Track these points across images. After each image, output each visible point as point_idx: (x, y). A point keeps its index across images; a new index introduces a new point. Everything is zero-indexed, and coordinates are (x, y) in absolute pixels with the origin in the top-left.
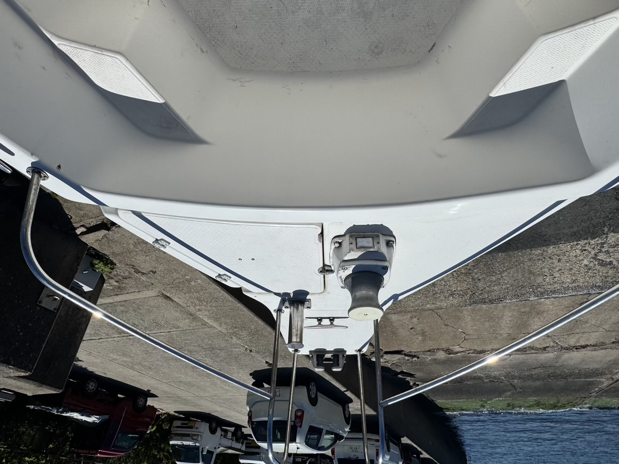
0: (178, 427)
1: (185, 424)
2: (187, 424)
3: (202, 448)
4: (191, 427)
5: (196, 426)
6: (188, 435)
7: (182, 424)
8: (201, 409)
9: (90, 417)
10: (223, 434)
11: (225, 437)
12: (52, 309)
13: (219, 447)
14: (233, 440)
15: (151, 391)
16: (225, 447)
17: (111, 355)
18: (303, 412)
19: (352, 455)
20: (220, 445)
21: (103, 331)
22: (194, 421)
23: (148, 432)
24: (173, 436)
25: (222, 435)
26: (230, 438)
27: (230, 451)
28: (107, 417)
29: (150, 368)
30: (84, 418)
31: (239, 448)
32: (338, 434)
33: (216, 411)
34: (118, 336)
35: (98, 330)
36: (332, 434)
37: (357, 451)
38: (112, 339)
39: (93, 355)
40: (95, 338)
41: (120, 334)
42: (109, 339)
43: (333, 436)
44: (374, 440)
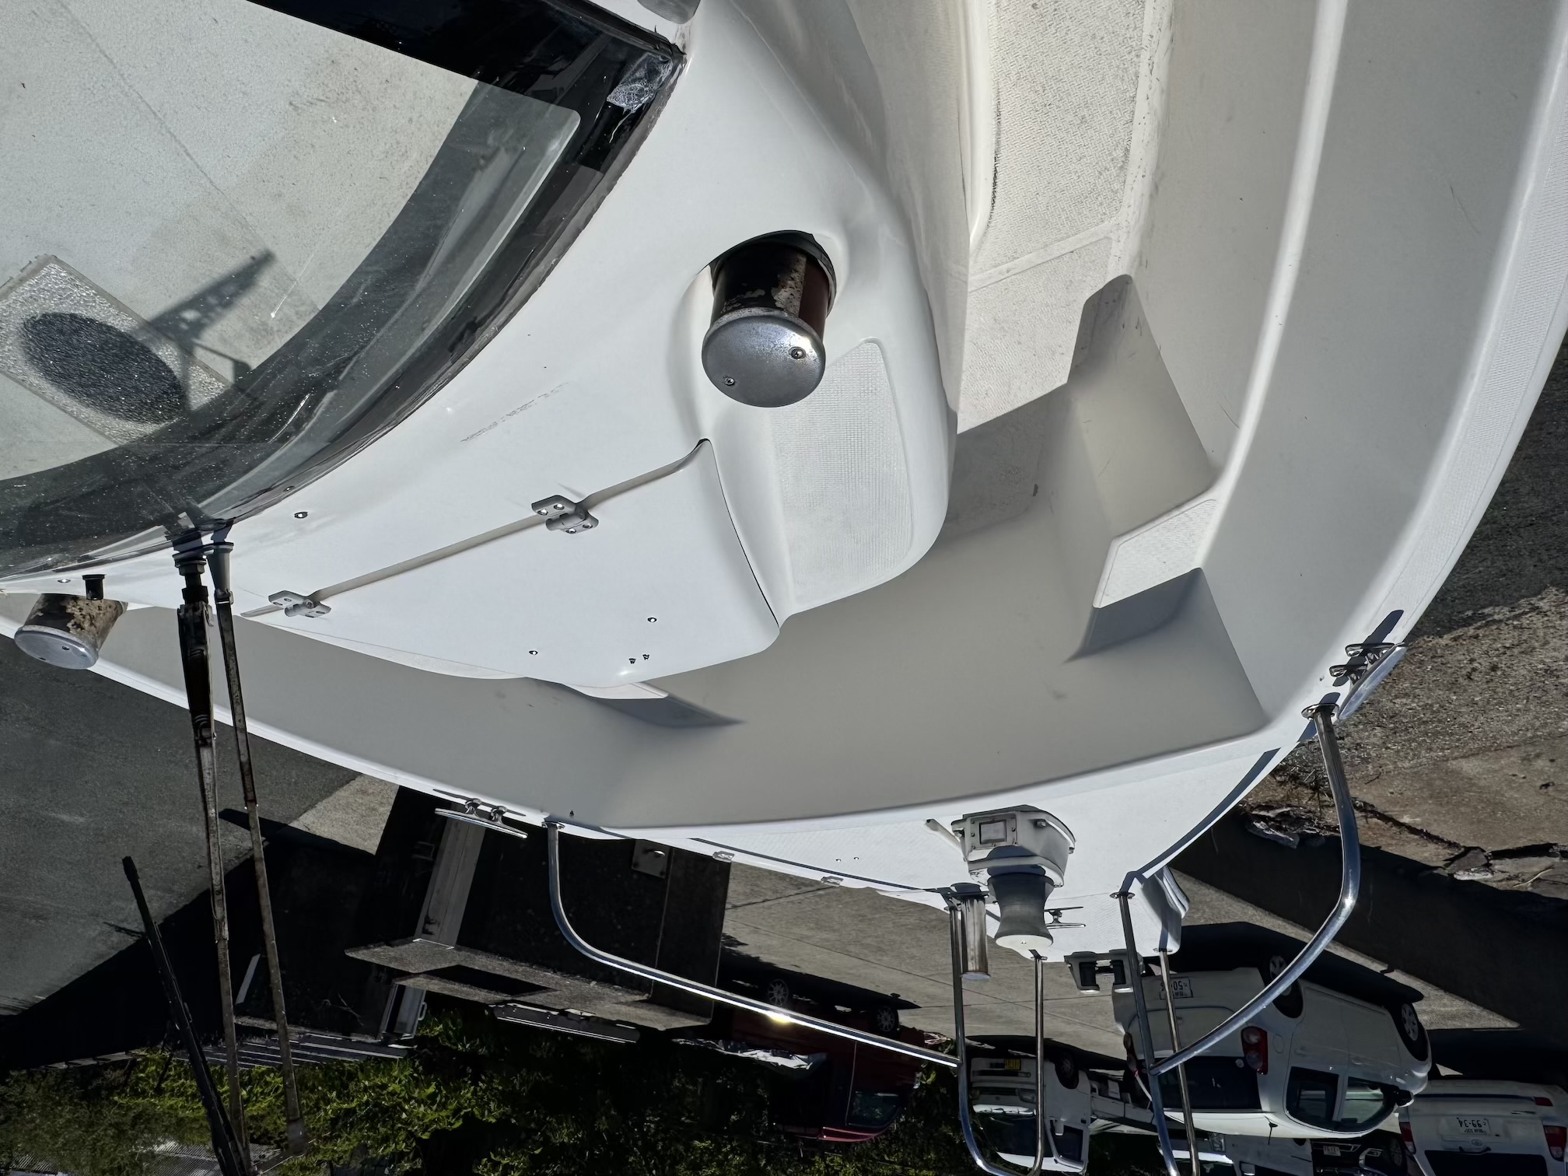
0: (983, 1073)
1: (997, 1065)
2: (1002, 1066)
3: (1051, 1121)
4: (1014, 1073)
5: (1024, 1070)
6: (1010, 1092)
7: (992, 1065)
8: (1025, 1029)
9: (790, 1058)
10: (1095, 1086)
11: (1103, 1093)
12: (657, 875)
13: (1093, 1120)
14: (1126, 1102)
15: (899, 996)
16: (1109, 1119)
17: (796, 930)
18: (1263, 1035)
19: (1469, 1141)
20: (1093, 1114)
21: (765, 887)
22: (1019, 1057)
23: (916, 1087)
24: (978, 1092)
25: (1093, 1090)
26: (1118, 1097)
27: (1126, 1129)
28: (823, 1056)
29: (880, 949)
30: (780, 1061)
31: (1149, 1121)
32: (1395, 1088)
33: (1062, 1034)
34: (796, 892)
35: (757, 886)
36: (1374, 1088)
37: (1481, 1131)
38: (788, 899)
39: (763, 932)
40: (754, 901)
41: (800, 888)
42: (781, 900)
43: (1378, 1092)
44: (1529, 1099)
